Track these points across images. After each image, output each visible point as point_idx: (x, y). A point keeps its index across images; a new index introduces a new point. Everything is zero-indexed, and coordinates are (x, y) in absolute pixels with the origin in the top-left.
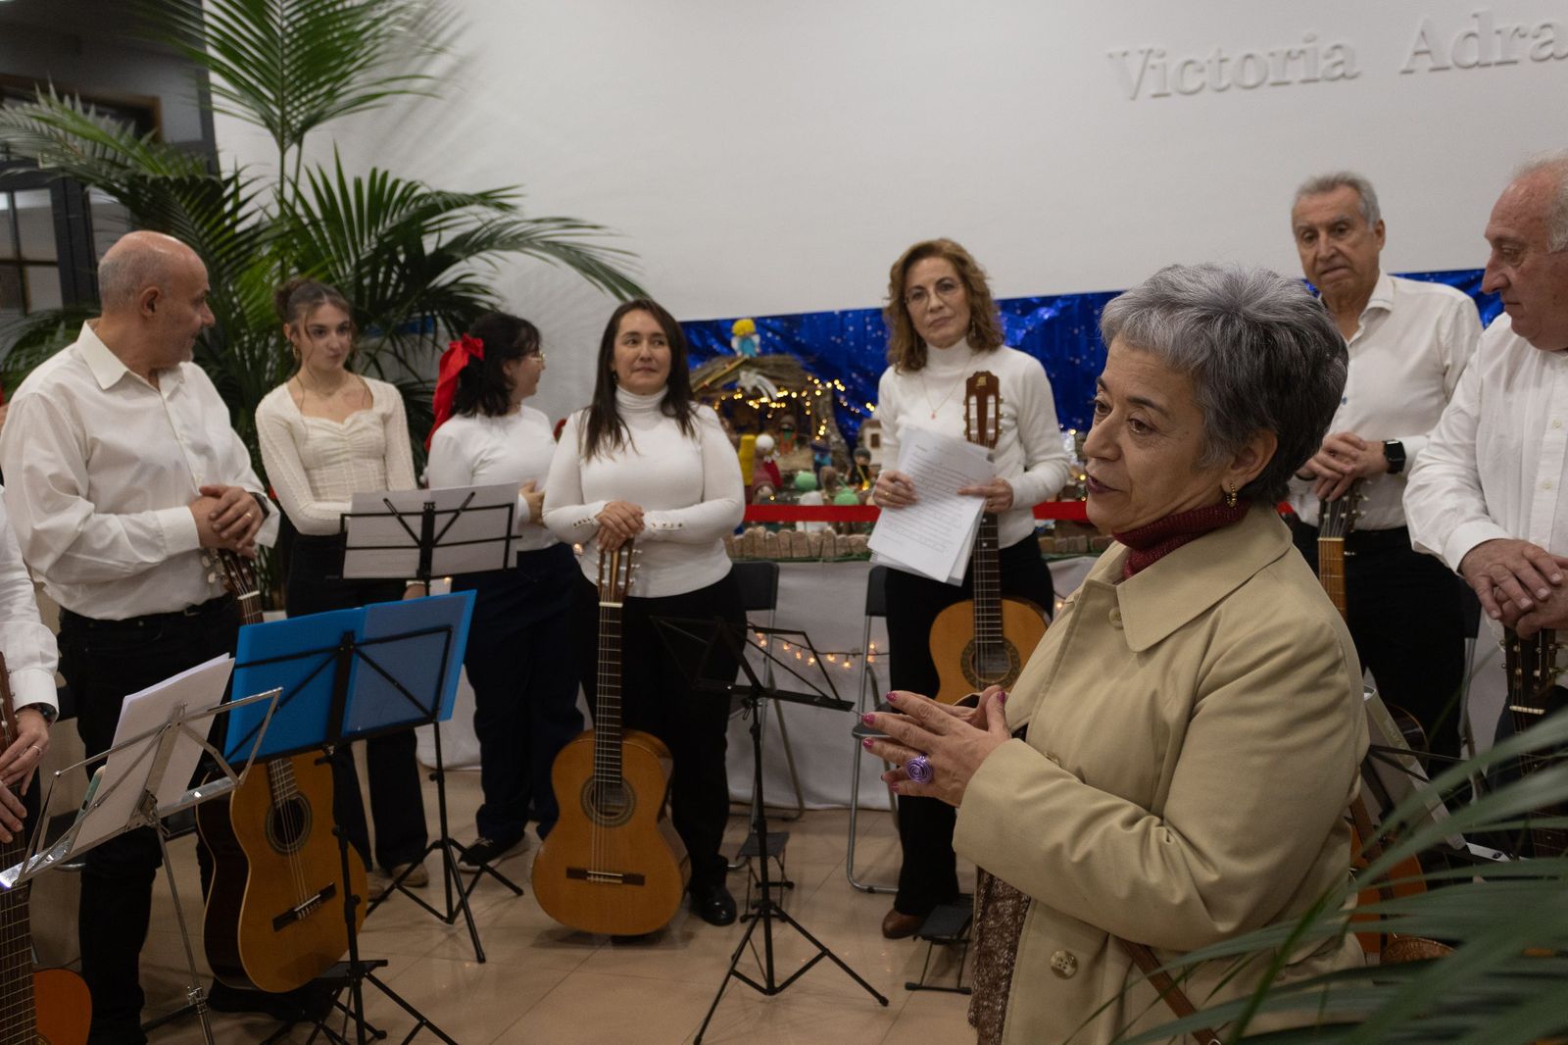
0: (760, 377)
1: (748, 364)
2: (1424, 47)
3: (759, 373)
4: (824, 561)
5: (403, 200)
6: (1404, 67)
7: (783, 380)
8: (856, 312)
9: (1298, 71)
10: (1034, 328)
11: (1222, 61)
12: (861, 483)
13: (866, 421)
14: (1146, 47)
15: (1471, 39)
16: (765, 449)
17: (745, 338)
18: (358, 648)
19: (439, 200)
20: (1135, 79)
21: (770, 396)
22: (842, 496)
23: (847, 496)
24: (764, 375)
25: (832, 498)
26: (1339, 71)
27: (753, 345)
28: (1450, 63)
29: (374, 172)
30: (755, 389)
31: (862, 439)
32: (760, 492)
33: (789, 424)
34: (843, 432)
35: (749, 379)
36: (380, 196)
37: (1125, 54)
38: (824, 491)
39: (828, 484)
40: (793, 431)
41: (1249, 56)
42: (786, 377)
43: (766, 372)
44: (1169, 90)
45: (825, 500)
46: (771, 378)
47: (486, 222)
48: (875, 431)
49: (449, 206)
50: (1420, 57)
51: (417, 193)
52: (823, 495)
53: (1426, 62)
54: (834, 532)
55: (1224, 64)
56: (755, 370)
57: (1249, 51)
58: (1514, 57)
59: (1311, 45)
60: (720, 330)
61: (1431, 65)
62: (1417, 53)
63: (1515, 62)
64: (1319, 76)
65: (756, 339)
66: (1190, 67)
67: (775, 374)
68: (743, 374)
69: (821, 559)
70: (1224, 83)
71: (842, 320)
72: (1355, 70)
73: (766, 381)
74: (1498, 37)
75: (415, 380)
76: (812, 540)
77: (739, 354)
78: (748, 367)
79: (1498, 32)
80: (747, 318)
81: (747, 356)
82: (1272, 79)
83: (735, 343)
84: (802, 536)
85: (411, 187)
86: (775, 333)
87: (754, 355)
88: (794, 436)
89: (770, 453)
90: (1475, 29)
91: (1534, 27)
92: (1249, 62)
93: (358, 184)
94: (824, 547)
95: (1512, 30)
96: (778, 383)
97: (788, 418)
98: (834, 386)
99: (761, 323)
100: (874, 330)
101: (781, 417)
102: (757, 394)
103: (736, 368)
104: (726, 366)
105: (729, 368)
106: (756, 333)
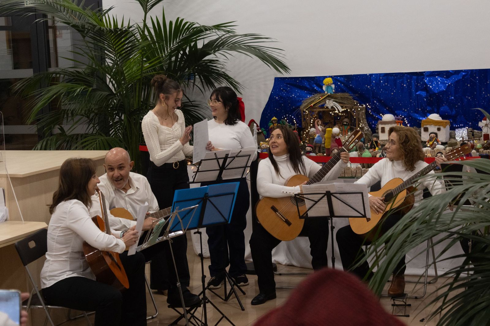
0: (334, 103)
1: (330, 97)
3: (334, 101)
4: (357, 178)
5: (188, 28)
7: (344, 104)
8: (376, 75)
10: (451, 84)
12: (375, 148)
13: (379, 121)
16: (336, 134)
17: (328, 86)
18: (209, 198)
19: (203, 28)
21: (339, 111)
22: (365, 153)
23: (367, 154)
24: (336, 102)
25: (361, 154)
27: (332, 88)
29: (178, 18)
30: (332, 107)
31: (378, 129)
32: (333, 151)
33: (347, 122)
34: (370, 126)
35: (330, 104)
36: (179, 27)
38: (358, 152)
39: (360, 149)
40: (348, 125)
42: (346, 102)
43: (337, 100)
45: (359, 155)
46: (339, 103)
47: (220, 36)
48: (383, 126)
49: (206, 30)
51: (194, 26)
52: (358, 153)
54: (361, 167)
56: (333, 100)
60: (318, 81)
65: (333, 86)
67: (340, 101)
68: (327, 101)
69: (356, 177)
71: (370, 78)
73: (337, 104)
75: (188, 101)
76: (353, 170)
77: (326, 92)
78: (330, 99)
80: (329, 77)
81: (329, 94)
83: (324, 88)
84: (349, 169)
85: (193, 24)
86: (341, 83)
87: (332, 93)
88: (349, 127)
89: (338, 135)
93: (171, 23)
94: (357, 173)
96: (342, 105)
97: (346, 120)
98: (367, 106)
99: (335, 79)
100: (384, 82)
101: (343, 119)
102: (333, 109)
103: (324, 99)
104: (320, 98)
105: (322, 99)
106: (333, 84)
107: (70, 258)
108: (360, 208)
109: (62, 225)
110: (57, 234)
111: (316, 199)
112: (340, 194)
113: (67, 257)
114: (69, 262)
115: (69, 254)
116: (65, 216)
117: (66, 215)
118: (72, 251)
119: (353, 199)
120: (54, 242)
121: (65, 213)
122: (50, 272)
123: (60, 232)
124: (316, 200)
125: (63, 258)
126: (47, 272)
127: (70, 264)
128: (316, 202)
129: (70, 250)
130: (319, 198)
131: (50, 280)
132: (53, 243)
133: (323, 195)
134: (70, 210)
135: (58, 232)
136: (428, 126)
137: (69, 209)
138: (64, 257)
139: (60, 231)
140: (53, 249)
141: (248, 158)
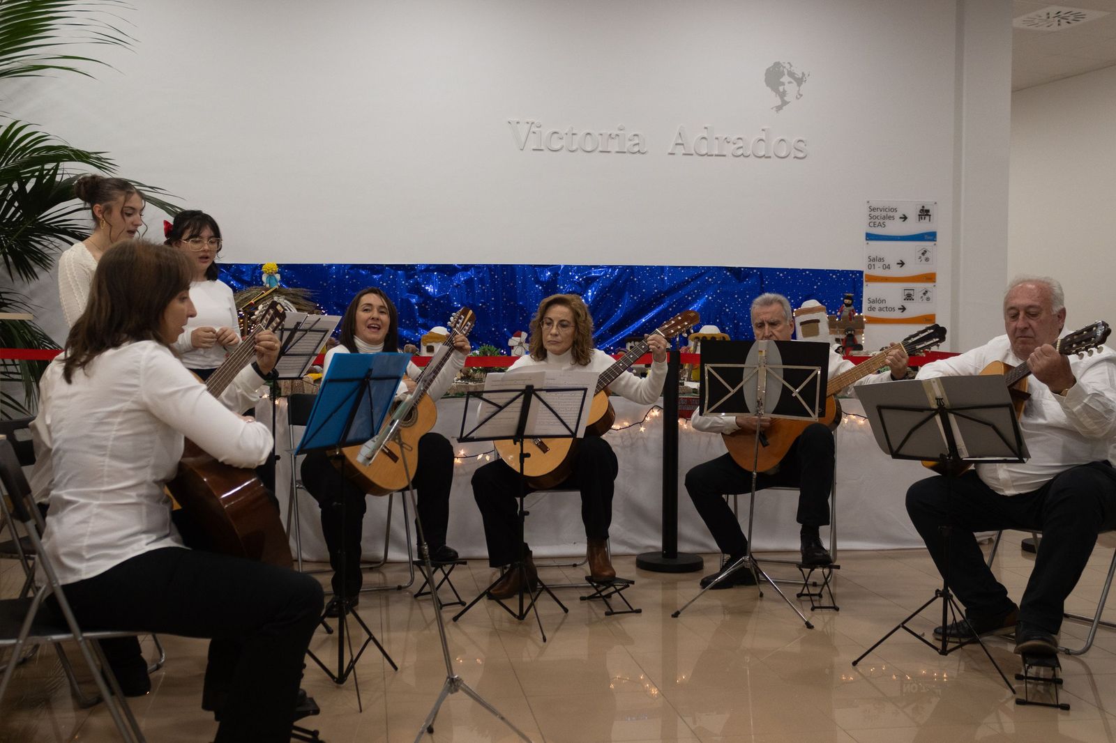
0: (286, 301)
2: (680, 141)
3: (286, 299)
6: (670, 151)
9: (614, 146)
11: (573, 134)
14: (530, 120)
15: (704, 140)
17: (271, 276)
20: (523, 139)
26: (636, 149)
27: (276, 280)
28: (693, 152)
37: (518, 123)
41: (589, 134)
44: (542, 148)
50: (678, 146)
53: (681, 150)
55: (574, 136)
56: (284, 297)
57: (588, 131)
58: (724, 153)
59: (622, 132)
61: (684, 152)
62: (676, 144)
63: (724, 156)
64: (626, 150)
65: (278, 277)
66: (555, 135)
70: (574, 148)
71: (328, 271)
72: (645, 150)
74: (717, 141)
77: (269, 285)
79: (717, 138)
81: (275, 287)
82: (600, 149)
83: (264, 278)
87: (280, 287)
90: (705, 136)
91: (734, 138)
92: (588, 136)
95: (724, 138)
96: (297, 306)
99: (283, 268)
103: (270, 294)
104: (263, 293)
105: (265, 294)
106: (278, 273)
107: (147, 496)
108: (571, 418)
109: (127, 405)
110: (113, 434)
111: (501, 402)
112: (548, 391)
113: (139, 496)
114: (144, 509)
115: (145, 486)
116: (134, 382)
117: (138, 378)
118: (154, 477)
119: (565, 401)
120: (104, 455)
121: (134, 373)
122: (94, 534)
123: (120, 427)
124: (500, 404)
125: (130, 497)
126: (82, 535)
127: (148, 514)
128: (501, 408)
129: (148, 475)
130: (507, 400)
131: (89, 560)
132: (101, 459)
133: (518, 393)
134: (150, 365)
135: (115, 427)
136: (433, 344)
137: (143, 363)
138: (133, 494)
139: (121, 423)
140: (102, 477)
141: (322, 336)
